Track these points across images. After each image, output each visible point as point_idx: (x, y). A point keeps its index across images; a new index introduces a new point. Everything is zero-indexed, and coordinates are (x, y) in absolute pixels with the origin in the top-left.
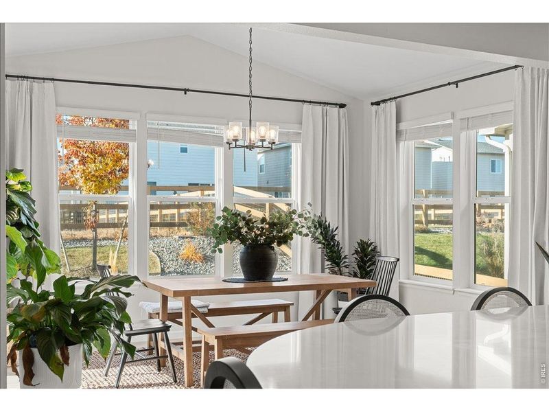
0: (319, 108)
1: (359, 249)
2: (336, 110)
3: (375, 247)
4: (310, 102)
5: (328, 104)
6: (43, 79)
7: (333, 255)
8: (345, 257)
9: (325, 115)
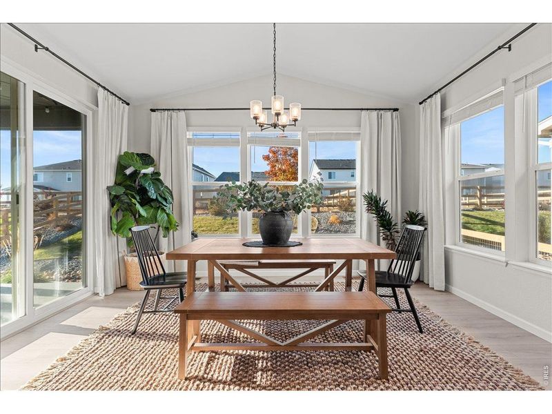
0: (375, 113)
1: (408, 219)
2: (389, 114)
3: (423, 217)
4: (367, 109)
5: (382, 109)
6: (178, 110)
7: (385, 222)
8: (395, 225)
9: (379, 118)
